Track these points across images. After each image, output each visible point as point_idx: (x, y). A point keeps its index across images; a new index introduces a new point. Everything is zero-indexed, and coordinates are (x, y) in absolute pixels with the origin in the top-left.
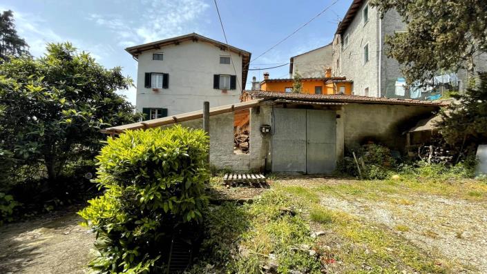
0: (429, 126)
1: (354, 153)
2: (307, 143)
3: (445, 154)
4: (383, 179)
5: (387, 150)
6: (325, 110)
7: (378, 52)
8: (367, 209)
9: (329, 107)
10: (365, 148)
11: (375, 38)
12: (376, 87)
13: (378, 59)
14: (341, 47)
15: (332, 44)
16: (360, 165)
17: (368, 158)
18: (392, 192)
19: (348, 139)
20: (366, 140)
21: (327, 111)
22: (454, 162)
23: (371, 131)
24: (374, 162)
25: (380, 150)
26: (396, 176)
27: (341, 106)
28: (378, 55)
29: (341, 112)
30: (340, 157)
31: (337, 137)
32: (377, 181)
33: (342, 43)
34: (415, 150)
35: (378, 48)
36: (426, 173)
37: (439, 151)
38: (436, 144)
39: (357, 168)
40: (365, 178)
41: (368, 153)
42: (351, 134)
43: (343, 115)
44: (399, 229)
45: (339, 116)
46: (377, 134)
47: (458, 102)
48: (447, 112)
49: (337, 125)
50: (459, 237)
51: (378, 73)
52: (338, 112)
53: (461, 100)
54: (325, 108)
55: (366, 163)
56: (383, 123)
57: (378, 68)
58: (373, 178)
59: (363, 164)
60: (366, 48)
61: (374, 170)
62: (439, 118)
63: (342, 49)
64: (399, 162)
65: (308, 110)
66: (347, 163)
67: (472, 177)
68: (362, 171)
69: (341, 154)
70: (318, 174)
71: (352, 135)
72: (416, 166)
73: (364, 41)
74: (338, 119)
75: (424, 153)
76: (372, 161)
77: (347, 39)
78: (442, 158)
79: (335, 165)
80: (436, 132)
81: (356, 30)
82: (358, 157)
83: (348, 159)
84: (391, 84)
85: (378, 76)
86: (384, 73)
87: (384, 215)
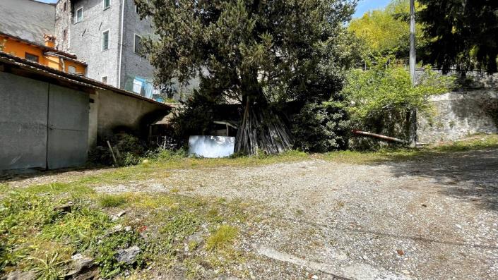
0: (165, 121)
1: (108, 142)
2: (49, 129)
3: (173, 142)
4: (136, 164)
5: (137, 139)
6: (77, 90)
7: (119, 44)
8: (144, 186)
9: (80, 88)
10: (118, 137)
11: (117, 30)
12: (115, 78)
13: (119, 52)
14: (70, 17)
15: (55, 5)
16: (115, 154)
17: (122, 146)
18: (151, 172)
19: (101, 127)
20: (118, 129)
21: (78, 92)
22: (177, 147)
23: (123, 121)
24: (127, 150)
25: (132, 139)
26: (145, 161)
27: (94, 89)
28: (119, 48)
29: (95, 97)
30: (93, 147)
31: (90, 124)
32: (133, 167)
33: (73, 12)
34: (155, 140)
35: (119, 41)
36: (164, 157)
37: (170, 140)
38: (168, 136)
39: (112, 157)
40: (121, 165)
41: (122, 142)
42: (104, 122)
43: (97, 101)
44: (174, 191)
45: (92, 101)
46: (127, 124)
47: (182, 107)
48: (177, 113)
49: (90, 111)
50: (201, 186)
51: (118, 66)
52: (91, 96)
53: (184, 105)
54: (76, 88)
55: (120, 151)
56: (132, 115)
57: (118, 61)
58: (129, 164)
59: (118, 152)
60: (106, 34)
61: (129, 157)
62: (171, 115)
63: (72, 21)
64: (146, 150)
65: (51, 85)
66: (101, 152)
67: (187, 156)
68: (118, 159)
69: (94, 143)
70: (64, 168)
71: (105, 124)
72: (157, 152)
73: (104, 26)
74: (91, 104)
75: (161, 142)
76: (125, 149)
77: (80, 11)
78: (172, 145)
79: (85, 155)
80: (169, 125)
81: (94, 8)
82: (112, 146)
83: (101, 148)
84: (129, 80)
85: (118, 69)
86: (124, 68)
87: (159, 187)
